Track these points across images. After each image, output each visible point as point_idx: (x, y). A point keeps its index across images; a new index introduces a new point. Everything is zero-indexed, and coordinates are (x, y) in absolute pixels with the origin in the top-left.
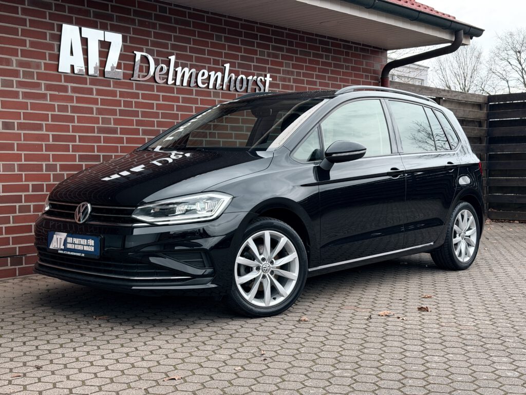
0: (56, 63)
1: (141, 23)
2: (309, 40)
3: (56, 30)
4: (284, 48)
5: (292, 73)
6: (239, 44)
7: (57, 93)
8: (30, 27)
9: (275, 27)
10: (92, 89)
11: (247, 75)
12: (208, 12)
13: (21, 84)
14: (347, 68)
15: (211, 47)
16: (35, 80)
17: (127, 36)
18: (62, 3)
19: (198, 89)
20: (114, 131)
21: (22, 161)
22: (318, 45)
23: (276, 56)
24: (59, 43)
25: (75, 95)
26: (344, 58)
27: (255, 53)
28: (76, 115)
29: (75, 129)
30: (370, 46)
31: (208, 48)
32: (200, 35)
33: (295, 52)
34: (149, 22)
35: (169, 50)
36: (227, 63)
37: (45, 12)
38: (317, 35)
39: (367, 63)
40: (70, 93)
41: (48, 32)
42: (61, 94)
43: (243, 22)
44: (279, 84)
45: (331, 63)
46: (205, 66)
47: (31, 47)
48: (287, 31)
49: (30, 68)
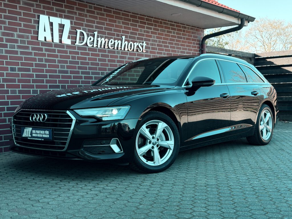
0: (37, 35)
1: (80, 14)
2: (165, 23)
3: (36, 18)
4: (152, 28)
5: (156, 41)
6: (129, 26)
7: (37, 52)
8: (23, 16)
9: (148, 16)
10: (55, 49)
11: (134, 42)
12: (113, 9)
13: (19, 47)
14: (184, 38)
15: (115, 27)
16: (26, 45)
17: (72, 21)
18: (39, 4)
19: (109, 49)
20: (67, 72)
21: (20, 88)
22: (169, 26)
23: (148, 32)
24: (38, 25)
25: (47, 53)
26: (182, 33)
27: (137, 30)
28: (47, 63)
29: (47, 71)
30: (195, 27)
31: (114, 28)
32: (110, 21)
33: (158, 30)
34: (84, 14)
35: (94, 29)
36: (123, 36)
37: (31, 8)
38: (168, 21)
39: (194, 36)
40: (44, 52)
41: (33, 19)
42: (39, 52)
43: (131, 14)
44: (150, 47)
45: (176, 36)
46: (113, 37)
47: (24, 27)
48: (154, 19)
49: (23, 38)
